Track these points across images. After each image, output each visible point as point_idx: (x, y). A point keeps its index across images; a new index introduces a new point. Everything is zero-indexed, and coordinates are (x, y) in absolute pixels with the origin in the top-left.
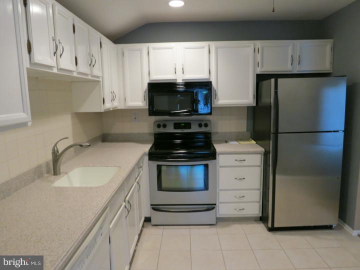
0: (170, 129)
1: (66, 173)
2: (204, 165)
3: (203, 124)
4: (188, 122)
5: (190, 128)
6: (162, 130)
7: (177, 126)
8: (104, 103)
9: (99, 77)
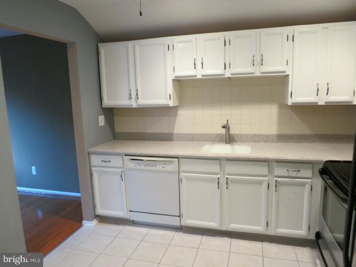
8: (291, 97)
9: (284, 72)
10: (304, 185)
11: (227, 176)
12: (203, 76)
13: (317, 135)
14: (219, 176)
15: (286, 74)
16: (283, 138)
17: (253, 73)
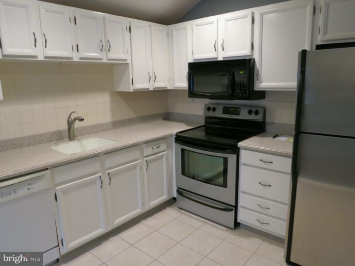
0: (219, 114)
1: (79, 140)
2: (224, 158)
3: (254, 110)
4: (238, 107)
5: (238, 114)
6: (211, 114)
7: (226, 110)
8: (133, 84)
9: (125, 60)
10: (161, 157)
11: (108, 172)
12: (46, 57)
13: (139, 117)
14: (100, 174)
15: (127, 62)
16: (117, 124)
17: (101, 59)
